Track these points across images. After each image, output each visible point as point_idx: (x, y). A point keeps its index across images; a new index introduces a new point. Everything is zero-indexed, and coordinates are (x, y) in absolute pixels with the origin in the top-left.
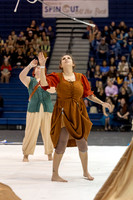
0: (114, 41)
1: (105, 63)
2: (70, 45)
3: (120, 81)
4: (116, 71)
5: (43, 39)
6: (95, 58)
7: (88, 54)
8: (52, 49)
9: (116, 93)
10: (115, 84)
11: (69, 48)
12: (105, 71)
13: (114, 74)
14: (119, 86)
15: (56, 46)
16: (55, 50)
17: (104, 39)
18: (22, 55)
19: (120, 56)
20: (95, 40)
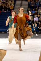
0: (37, 2)
1: (33, 10)
2: (21, 3)
3: (39, 16)
4: (37, 12)
5: (11, 1)
6: (30, 8)
7: (27, 6)
8: (15, 5)
9: (37, 20)
10: (37, 17)
11: (21, 4)
12: (34, 12)
13: (37, 14)
14: (39, 18)
15: (16, 4)
16: (16, 5)
17: (33, 1)
18: (4, 7)
19: (39, 7)
20: (30, 2)
